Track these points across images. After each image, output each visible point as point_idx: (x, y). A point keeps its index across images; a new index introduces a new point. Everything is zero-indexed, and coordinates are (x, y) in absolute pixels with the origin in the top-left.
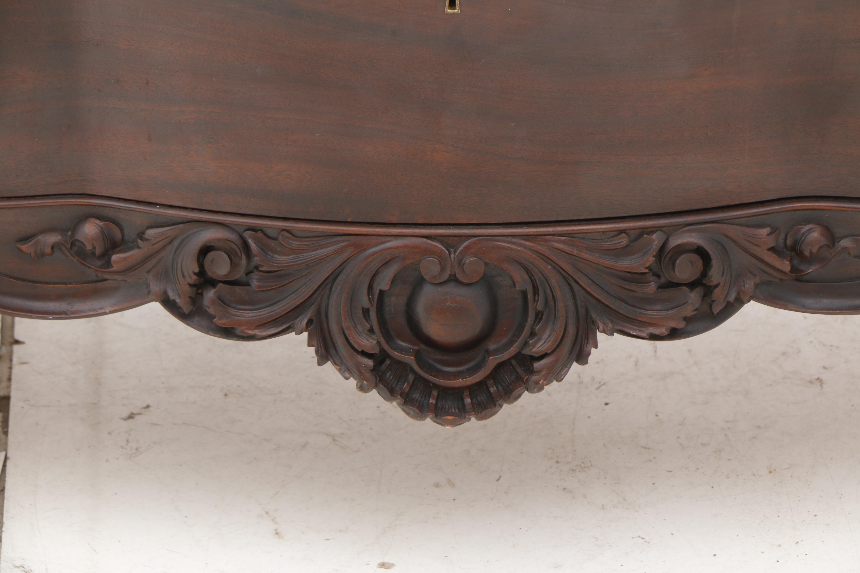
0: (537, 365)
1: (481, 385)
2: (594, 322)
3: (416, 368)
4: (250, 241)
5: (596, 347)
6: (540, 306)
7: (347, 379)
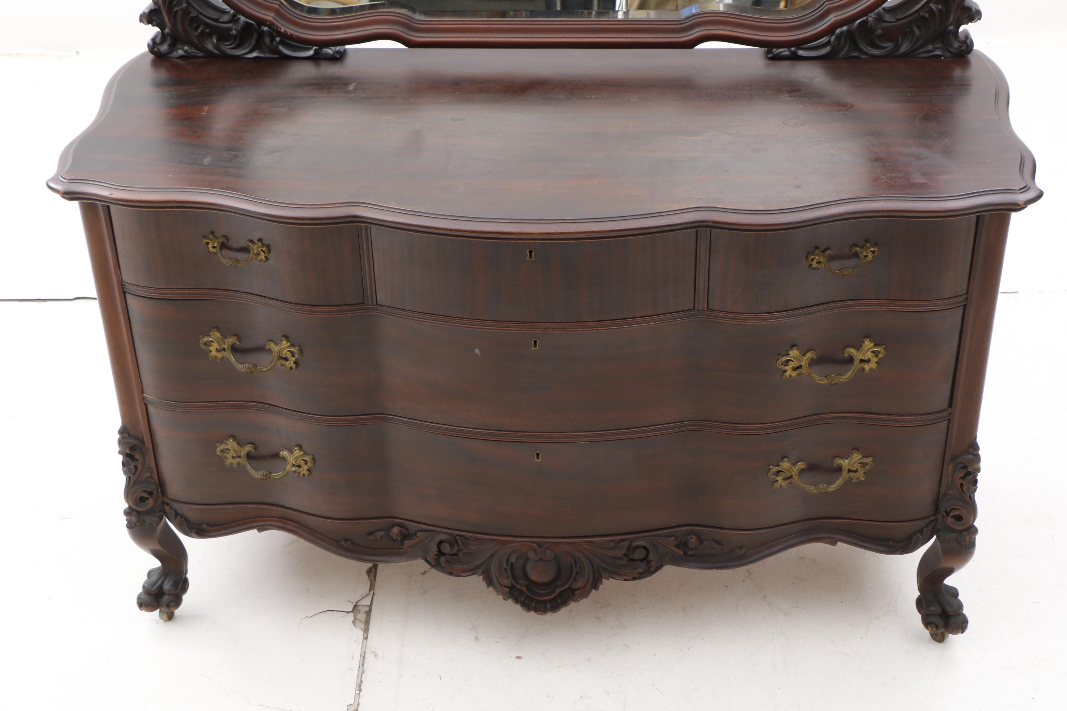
0: (576, 592)
1: (554, 599)
2: (601, 574)
3: (527, 592)
4: (459, 541)
5: (602, 584)
6: (577, 570)
7: (498, 595)
